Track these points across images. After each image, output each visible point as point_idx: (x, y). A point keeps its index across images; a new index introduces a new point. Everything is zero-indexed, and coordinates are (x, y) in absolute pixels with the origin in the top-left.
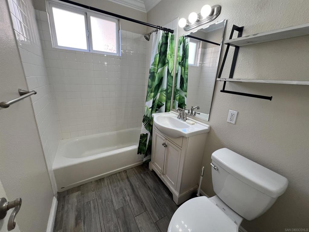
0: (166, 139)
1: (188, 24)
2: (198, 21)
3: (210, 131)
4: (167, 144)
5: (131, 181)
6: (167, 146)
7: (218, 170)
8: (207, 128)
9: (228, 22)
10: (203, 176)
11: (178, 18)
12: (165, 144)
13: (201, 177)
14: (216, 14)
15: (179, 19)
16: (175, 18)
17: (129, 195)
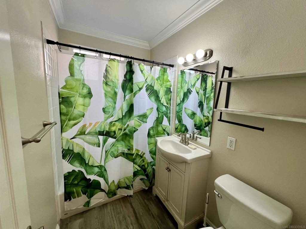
0: (169, 163)
1: (186, 61)
2: (194, 60)
3: (212, 155)
4: (170, 168)
5: (134, 207)
6: (170, 171)
7: (221, 198)
8: (209, 153)
9: (220, 63)
10: (208, 203)
11: (178, 56)
12: (168, 169)
13: (206, 205)
14: (209, 56)
15: (178, 58)
16: (175, 56)
17: (132, 224)
